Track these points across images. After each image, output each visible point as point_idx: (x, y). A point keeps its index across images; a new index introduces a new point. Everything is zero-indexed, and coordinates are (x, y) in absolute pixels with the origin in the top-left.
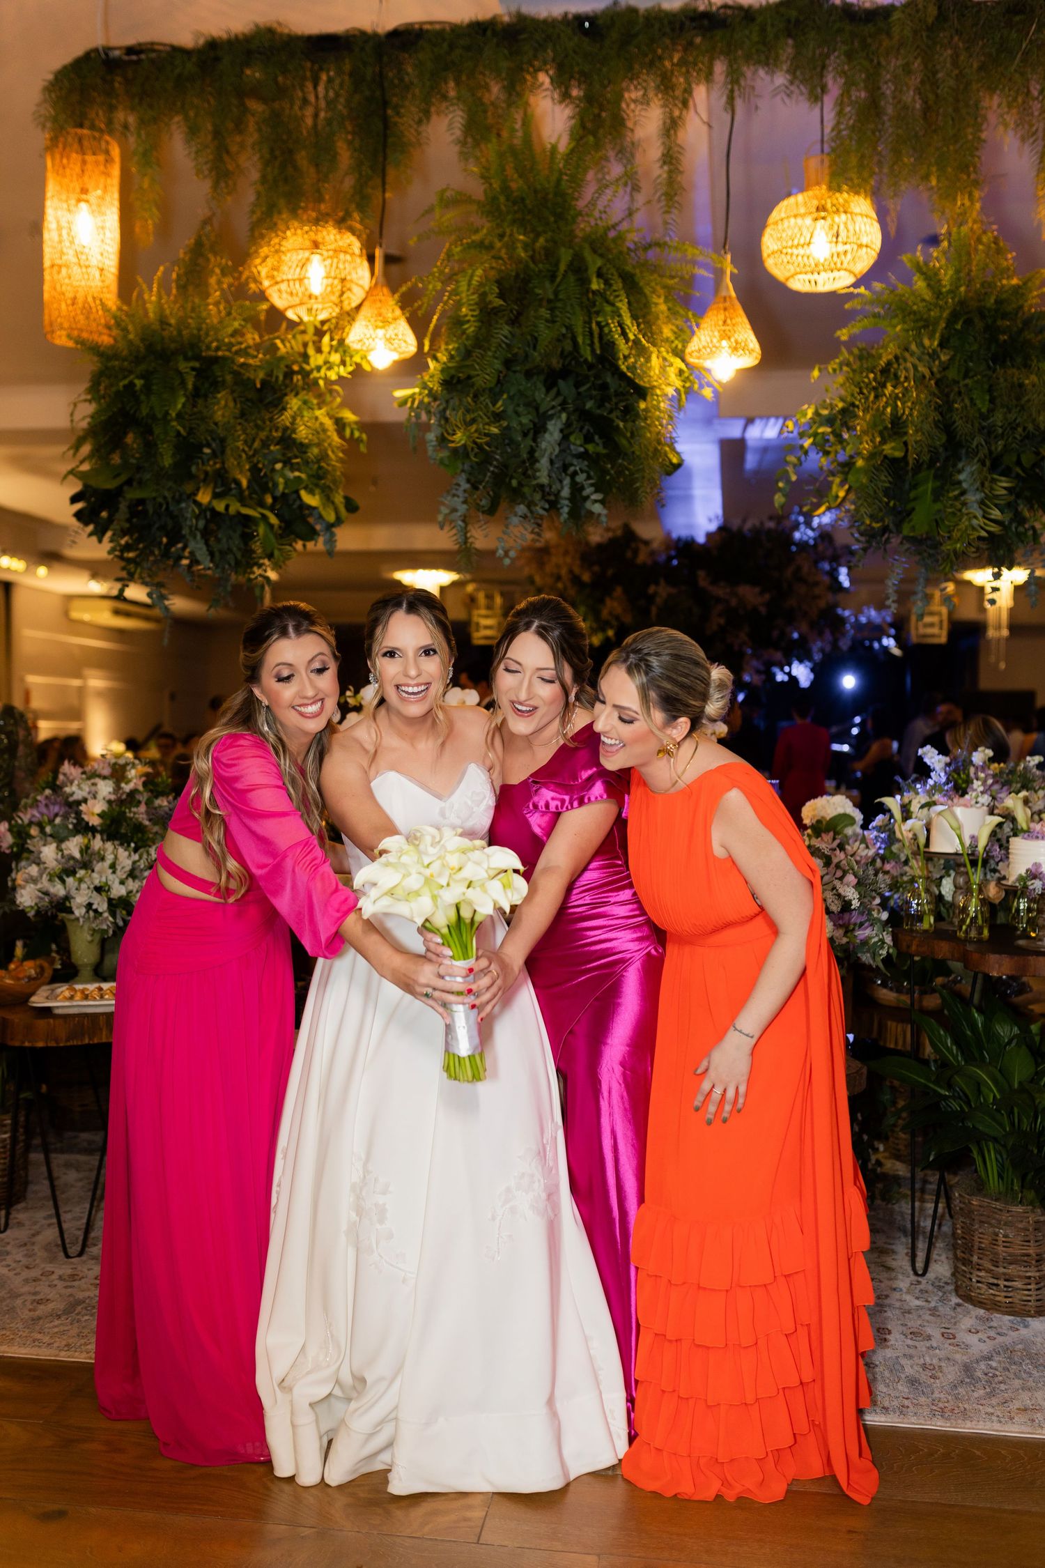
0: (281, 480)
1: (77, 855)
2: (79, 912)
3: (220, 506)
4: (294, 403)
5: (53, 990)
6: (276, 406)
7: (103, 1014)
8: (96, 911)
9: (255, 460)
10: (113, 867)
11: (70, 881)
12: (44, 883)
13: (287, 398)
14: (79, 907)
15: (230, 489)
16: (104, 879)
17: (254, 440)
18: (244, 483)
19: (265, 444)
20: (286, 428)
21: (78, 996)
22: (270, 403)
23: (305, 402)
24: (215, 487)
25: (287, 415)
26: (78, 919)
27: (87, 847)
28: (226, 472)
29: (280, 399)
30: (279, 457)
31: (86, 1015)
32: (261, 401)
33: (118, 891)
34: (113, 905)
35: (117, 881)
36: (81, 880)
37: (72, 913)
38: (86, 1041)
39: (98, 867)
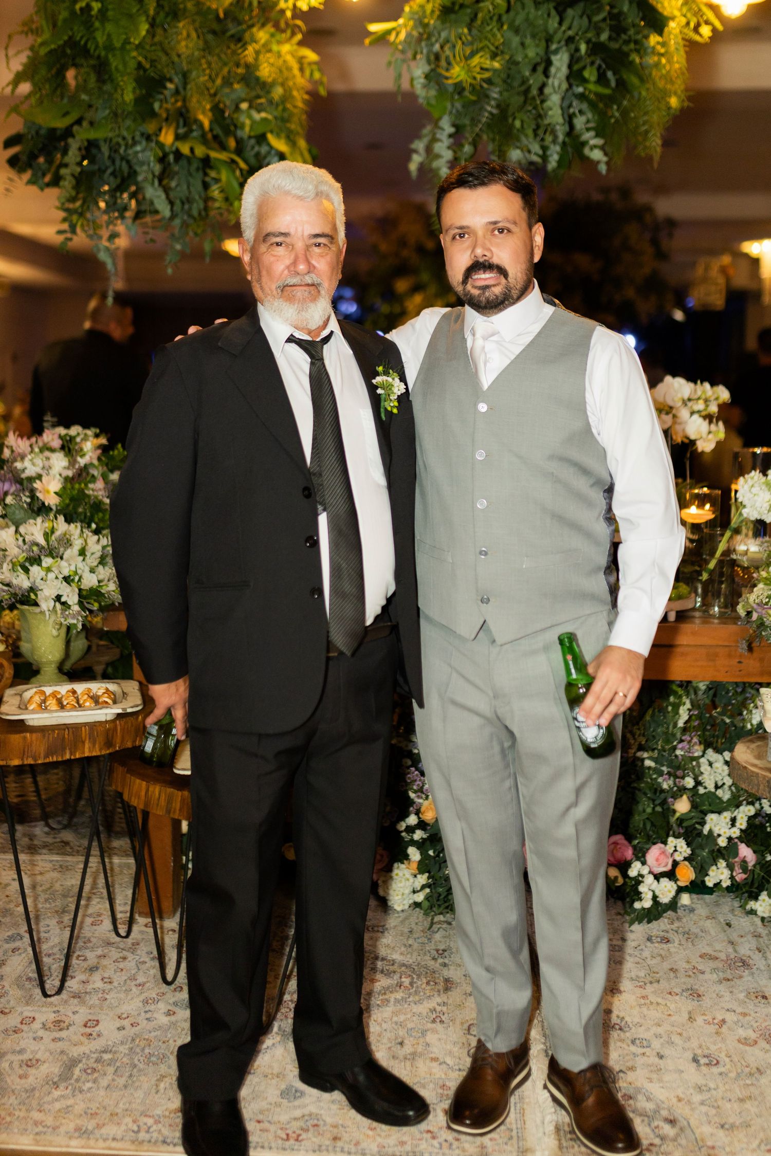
0: (248, 122)
1: (42, 542)
2: (46, 604)
3: (185, 149)
4: (262, 35)
5: (21, 695)
6: (239, 40)
7: (86, 724)
8: (64, 604)
9: (217, 99)
10: (82, 552)
11: (35, 570)
12: (6, 573)
13: (255, 30)
14: (46, 599)
15: (191, 131)
16: (73, 568)
17: (217, 75)
18: (206, 124)
19: (227, 82)
20: (247, 66)
21: (52, 704)
22: (232, 36)
23: (272, 35)
24: (177, 128)
25: (250, 50)
26: (42, 613)
27: (53, 531)
28: (188, 111)
29: (244, 31)
30: (243, 95)
31: (66, 726)
32: (224, 32)
33: (90, 581)
34: (85, 596)
35: (87, 569)
36: (49, 570)
37: (36, 604)
38: (67, 757)
39: (68, 554)
